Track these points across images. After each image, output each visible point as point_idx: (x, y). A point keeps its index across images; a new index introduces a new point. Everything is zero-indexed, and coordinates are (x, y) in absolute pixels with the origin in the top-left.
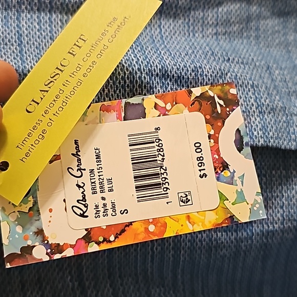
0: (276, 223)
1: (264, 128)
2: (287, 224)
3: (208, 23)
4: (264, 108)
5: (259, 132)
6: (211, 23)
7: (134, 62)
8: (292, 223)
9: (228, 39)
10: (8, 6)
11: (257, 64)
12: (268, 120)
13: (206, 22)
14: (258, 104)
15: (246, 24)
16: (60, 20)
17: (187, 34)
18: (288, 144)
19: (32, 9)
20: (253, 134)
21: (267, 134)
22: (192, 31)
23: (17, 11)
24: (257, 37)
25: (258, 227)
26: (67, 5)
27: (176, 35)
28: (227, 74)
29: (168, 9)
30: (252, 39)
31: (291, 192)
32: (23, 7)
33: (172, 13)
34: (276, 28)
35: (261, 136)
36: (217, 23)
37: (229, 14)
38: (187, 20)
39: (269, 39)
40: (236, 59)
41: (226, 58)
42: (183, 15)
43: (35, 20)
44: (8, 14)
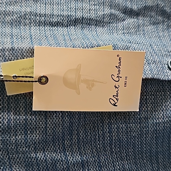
0: (160, 119)
1: (151, 70)
2: (166, 119)
3: (119, 29)
4: (150, 61)
5: (149, 72)
6: (120, 28)
7: (85, 43)
8: (168, 119)
9: (130, 35)
10: (25, 24)
11: (145, 44)
12: (153, 66)
13: (118, 28)
14: (147, 60)
15: (138, 28)
16: (49, 29)
17: (110, 34)
18: (164, 77)
19: (36, 25)
20: (146, 73)
21: (153, 73)
22: (112, 32)
23: (29, 26)
24: (144, 34)
25: (151, 121)
26: (52, 23)
27: (104, 34)
28: (130, 47)
29: (99, 23)
30: (141, 35)
31: (167, 103)
32: (32, 24)
33: (101, 25)
34: (153, 30)
35: (150, 74)
36: (124, 29)
37: (129, 24)
38: (109, 28)
39: (150, 35)
40: (134, 42)
41: (129, 42)
42: (107, 26)
43: (37, 30)
44: (25, 28)
